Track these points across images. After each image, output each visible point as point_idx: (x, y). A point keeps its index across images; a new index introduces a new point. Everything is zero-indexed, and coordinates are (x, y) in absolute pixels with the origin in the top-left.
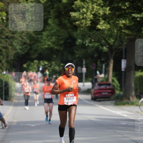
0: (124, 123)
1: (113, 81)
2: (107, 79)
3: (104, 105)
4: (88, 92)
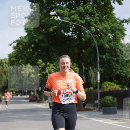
0: (41, 109)
1: (37, 95)
2: (34, 94)
3: (33, 103)
4: (28, 99)
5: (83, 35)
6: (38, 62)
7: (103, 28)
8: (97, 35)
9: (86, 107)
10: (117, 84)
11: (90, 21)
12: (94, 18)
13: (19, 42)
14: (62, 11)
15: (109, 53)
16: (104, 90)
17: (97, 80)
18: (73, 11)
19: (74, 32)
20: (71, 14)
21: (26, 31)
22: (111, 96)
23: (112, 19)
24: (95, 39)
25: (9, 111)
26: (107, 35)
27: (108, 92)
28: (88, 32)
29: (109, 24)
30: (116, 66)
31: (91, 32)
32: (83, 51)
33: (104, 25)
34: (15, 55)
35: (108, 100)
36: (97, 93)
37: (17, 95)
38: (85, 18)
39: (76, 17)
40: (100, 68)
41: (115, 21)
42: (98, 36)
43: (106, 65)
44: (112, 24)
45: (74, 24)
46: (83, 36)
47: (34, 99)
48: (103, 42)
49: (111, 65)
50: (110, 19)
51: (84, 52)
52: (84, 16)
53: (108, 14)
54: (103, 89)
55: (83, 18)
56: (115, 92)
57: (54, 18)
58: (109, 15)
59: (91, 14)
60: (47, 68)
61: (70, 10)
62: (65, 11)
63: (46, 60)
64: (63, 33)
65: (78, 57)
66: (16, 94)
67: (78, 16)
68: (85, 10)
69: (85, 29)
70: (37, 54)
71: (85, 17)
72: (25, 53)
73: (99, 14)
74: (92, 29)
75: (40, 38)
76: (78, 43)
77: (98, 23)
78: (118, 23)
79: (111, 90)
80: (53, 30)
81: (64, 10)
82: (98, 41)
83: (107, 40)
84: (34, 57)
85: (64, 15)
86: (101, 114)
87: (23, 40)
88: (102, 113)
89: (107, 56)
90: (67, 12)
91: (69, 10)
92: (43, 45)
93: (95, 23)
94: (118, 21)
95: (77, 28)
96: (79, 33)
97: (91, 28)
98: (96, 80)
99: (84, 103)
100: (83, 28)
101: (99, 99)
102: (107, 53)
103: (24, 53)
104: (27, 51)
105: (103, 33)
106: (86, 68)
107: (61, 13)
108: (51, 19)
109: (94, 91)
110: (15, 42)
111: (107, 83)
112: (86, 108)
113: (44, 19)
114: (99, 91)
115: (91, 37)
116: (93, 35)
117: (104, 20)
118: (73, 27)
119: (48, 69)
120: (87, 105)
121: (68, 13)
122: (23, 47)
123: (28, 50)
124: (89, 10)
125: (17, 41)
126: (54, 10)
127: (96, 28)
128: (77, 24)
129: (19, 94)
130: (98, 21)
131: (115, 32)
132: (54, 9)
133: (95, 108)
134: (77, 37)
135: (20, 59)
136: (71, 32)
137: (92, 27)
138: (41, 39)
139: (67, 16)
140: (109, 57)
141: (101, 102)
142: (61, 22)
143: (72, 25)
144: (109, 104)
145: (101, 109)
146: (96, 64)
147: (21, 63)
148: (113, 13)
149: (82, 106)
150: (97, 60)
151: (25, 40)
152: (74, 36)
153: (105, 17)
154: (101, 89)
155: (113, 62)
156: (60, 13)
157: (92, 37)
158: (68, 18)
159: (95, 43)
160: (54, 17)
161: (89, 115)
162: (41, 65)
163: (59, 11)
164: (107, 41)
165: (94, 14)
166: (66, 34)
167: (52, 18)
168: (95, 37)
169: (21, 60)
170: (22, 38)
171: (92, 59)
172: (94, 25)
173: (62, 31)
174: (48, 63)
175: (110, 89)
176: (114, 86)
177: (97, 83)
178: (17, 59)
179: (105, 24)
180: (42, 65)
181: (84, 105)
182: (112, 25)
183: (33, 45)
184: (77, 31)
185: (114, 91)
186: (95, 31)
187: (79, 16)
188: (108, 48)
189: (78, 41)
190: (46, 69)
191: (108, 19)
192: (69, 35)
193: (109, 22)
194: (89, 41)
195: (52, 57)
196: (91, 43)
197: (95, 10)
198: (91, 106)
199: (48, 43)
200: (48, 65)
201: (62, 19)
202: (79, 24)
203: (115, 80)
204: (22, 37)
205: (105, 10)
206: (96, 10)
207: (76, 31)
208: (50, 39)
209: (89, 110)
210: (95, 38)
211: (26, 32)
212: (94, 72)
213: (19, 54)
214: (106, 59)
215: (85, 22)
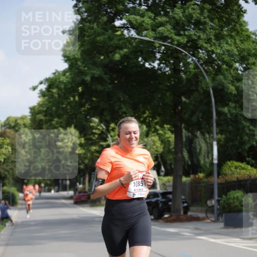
2: (85, 189)
3: (83, 207)
4: (71, 198)
5: (183, 67)
6: (91, 122)
7: (223, 51)
8: (211, 66)
9: (189, 213)
10: (252, 166)
11: (196, 38)
12: (204, 32)
13: (52, 83)
14: (138, 17)
15: (236, 102)
16: (227, 178)
17: (212, 159)
18: (161, 18)
19: (164, 62)
20: (156, 24)
21: (66, 59)
22: (240, 189)
23: (242, 34)
24: (207, 75)
25: (32, 223)
26: (231, 66)
27: (234, 182)
28: (192, 60)
29: (235, 43)
30: (250, 130)
31: (198, 61)
32: (184, 99)
33: (225, 45)
34: (45, 109)
35: (234, 198)
36: (213, 185)
37: (49, 191)
38: (186, 33)
39: (166, 30)
40: (217, 134)
41: (248, 37)
42: (213, 68)
43: (230, 127)
44: (242, 43)
45: (164, 45)
46: (183, 69)
47: (83, 199)
48: (223, 81)
49: (241, 126)
50: (238, 33)
51: (185, 102)
52: (184, 27)
53: (233, 24)
54: (224, 176)
55: (182, 32)
56: (248, 182)
57: (122, 32)
58: (235, 26)
59: (198, 24)
60: (109, 136)
61: (155, 17)
62: (145, 18)
63: (108, 118)
64: (142, 63)
65: (172, 111)
66: (47, 188)
67: (171, 29)
68: (186, 17)
69: (186, 55)
70: (89, 107)
71: (186, 30)
72: (64, 106)
73: (215, 24)
74: (201, 54)
75: (95, 74)
76: (173, 83)
77: (213, 41)
78: (253, 42)
79: (240, 178)
80: (121, 57)
81: (142, 16)
82: (213, 80)
83: (233, 77)
84: (83, 113)
85: (143, 26)
86: (222, 228)
87: (59, 79)
88: (222, 225)
89: (231, 109)
90: (149, 20)
91: (152, 15)
92: (100, 87)
93: (206, 41)
94: (254, 37)
95: (170, 52)
96: (173, 64)
97: (199, 52)
98: (210, 159)
99: (185, 205)
100: (183, 52)
101: (216, 197)
102: (232, 102)
103: (63, 104)
104: (69, 101)
105: (224, 62)
106: (190, 134)
107: (137, 22)
108: (117, 35)
109: (205, 180)
110: (44, 82)
111: (232, 163)
112: (191, 215)
113: (103, 34)
114: (215, 180)
115: (199, 70)
116: (204, 66)
117: (224, 35)
118: (161, 52)
119: (111, 136)
120: (192, 208)
121: (152, 21)
122: (60, 93)
123: (70, 99)
124: (194, 16)
125: (47, 80)
126: (123, 16)
127: (208, 52)
128: (170, 45)
129: (52, 188)
130: (213, 37)
131: (248, 60)
132: (122, 14)
133: (209, 215)
134: (169, 72)
135: (54, 118)
136: (157, 62)
137: (201, 51)
138: (96, 76)
139: (150, 28)
140: (236, 110)
141: (221, 202)
142: (136, 41)
143: (159, 47)
144: (236, 206)
145: (222, 216)
146: (211, 126)
147: (56, 126)
148: (244, 22)
149: (182, 212)
150: (211, 117)
151: (64, 78)
152: (165, 69)
153: (226, 29)
154: (220, 177)
155: (244, 122)
156: (134, 22)
157: (201, 72)
158: (151, 33)
159: (207, 84)
160: (122, 30)
161: (197, 229)
162: (97, 129)
163: (134, 18)
164: (231, 79)
165: (205, 23)
166: (147, 65)
167: (119, 33)
168: (208, 70)
169: (56, 119)
170: (57, 74)
171: (201, 115)
172: (205, 45)
173: (140, 59)
174: (112, 125)
175: (238, 176)
176: (246, 169)
177: (212, 164)
178: (47, 118)
179: (227, 43)
180: (99, 129)
181: (186, 209)
182: (242, 46)
183: (80, 89)
184: (170, 59)
185: (246, 181)
186: (207, 57)
187: (174, 28)
188: (235, 92)
189: (172, 79)
190: (107, 137)
191: (233, 34)
192: (154, 67)
193: (235, 40)
194: (196, 78)
195: (120, 113)
196: (200, 84)
197: (206, 16)
198: (201, 212)
199: (110, 84)
200: (111, 128)
201: (138, 34)
202: (173, 44)
203: (249, 157)
204: (57, 71)
205: (227, 16)
206: (208, 17)
207: (168, 59)
208: (115, 76)
209: (197, 219)
210: (206, 72)
211: (66, 61)
212: (206, 142)
213: (52, 106)
214: (229, 116)
215: (186, 40)
